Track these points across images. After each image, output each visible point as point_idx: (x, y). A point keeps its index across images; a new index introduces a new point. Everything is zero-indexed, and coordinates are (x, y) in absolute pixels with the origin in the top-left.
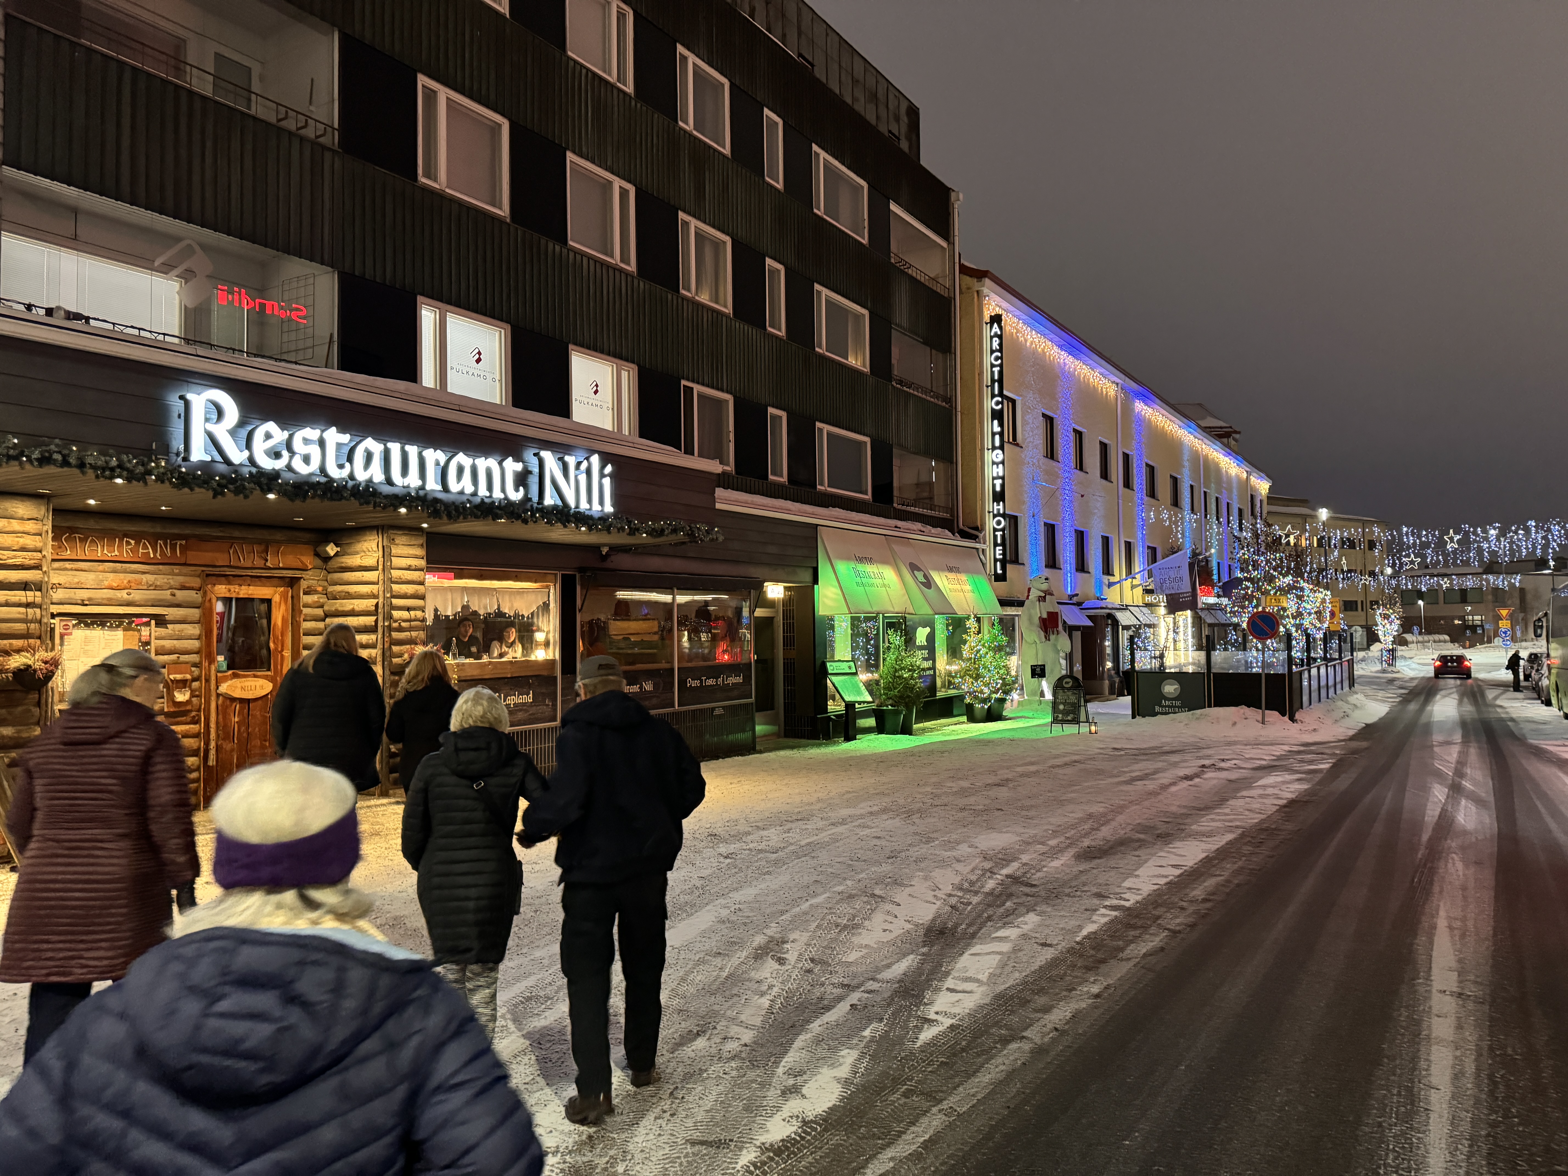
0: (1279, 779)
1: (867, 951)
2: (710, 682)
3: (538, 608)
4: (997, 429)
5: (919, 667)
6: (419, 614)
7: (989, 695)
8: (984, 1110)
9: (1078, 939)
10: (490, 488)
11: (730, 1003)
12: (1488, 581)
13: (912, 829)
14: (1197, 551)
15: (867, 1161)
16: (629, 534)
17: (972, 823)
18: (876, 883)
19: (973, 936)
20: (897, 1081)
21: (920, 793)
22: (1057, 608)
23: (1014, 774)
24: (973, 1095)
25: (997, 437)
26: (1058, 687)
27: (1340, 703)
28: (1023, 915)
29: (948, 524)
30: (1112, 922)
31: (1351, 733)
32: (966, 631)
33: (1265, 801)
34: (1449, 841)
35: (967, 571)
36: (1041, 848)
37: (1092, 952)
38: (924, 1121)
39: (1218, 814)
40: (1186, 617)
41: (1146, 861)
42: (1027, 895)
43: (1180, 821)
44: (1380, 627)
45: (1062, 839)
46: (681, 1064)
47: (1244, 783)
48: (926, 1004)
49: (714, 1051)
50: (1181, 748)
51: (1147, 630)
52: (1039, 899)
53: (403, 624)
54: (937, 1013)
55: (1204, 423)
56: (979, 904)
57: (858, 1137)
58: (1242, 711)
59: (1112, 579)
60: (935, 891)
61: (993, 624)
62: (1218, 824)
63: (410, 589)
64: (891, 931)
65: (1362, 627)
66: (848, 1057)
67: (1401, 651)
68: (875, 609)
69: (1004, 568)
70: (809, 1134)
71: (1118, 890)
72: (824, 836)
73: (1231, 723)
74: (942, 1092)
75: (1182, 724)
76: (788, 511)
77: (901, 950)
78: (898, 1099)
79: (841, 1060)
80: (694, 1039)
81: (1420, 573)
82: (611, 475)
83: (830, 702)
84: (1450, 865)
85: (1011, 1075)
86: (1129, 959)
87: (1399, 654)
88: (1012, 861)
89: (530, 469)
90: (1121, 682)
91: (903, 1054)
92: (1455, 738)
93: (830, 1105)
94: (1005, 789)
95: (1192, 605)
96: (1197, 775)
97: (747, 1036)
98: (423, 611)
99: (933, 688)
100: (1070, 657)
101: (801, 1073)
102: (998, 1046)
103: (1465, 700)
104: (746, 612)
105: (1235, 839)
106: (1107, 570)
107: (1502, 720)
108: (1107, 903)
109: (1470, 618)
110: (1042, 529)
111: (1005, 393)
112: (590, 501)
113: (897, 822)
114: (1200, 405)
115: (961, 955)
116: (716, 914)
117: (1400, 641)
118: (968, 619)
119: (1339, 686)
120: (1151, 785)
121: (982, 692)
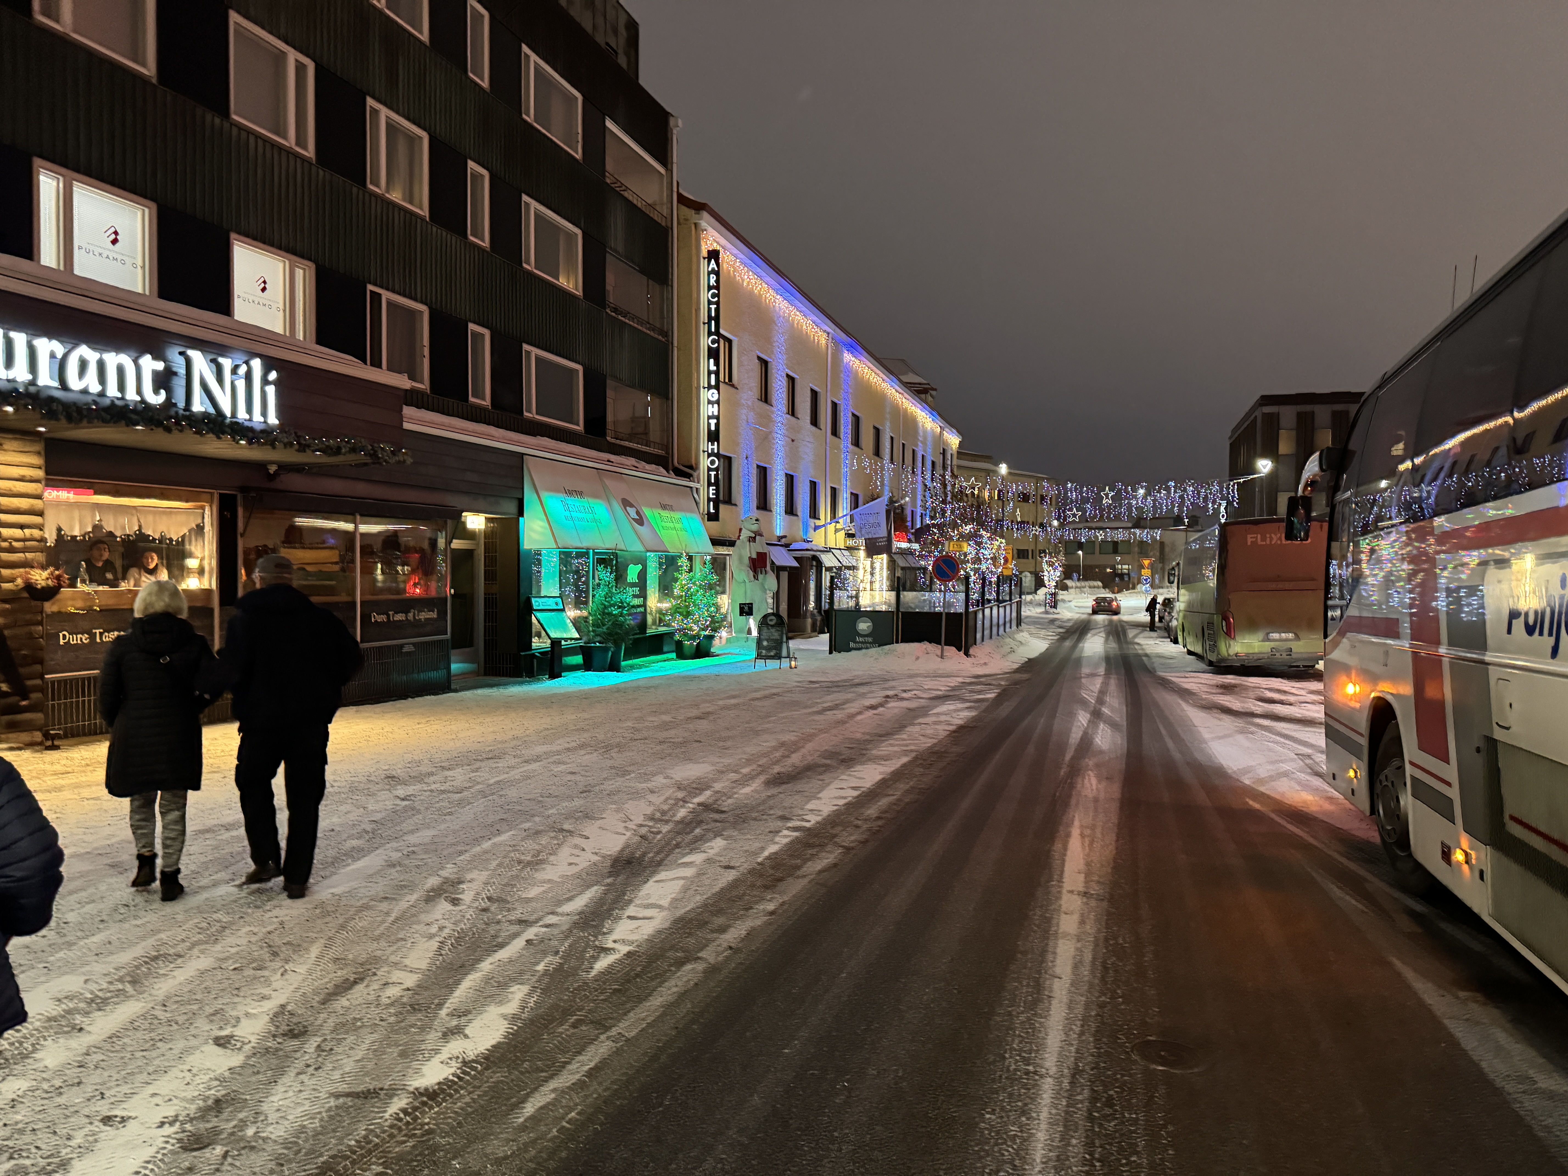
0: (952, 707)
1: (549, 886)
2: (400, 617)
3: (190, 531)
4: (713, 368)
5: (628, 604)
6: (36, 533)
7: (699, 631)
8: (653, 1033)
9: (760, 860)
10: (122, 387)
11: (395, 948)
12: (1135, 534)
13: (609, 763)
14: (894, 499)
15: (528, 1095)
16: (298, 451)
17: (670, 755)
18: (566, 818)
19: (660, 863)
20: (566, 1013)
21: (620, 728)
22: (765, 549)
23: (716, 707)
24: (643, 1020)
25: (713, 376)
26: (763, 623)
27: (1008, 640)
28: (710, 840)
29: (663, 461)
30: (792, 842)
31: (1016, 666)
32: (678, 569)
33: (936, 727)
34: (1087, 760)
35: (681, 510)
36: (733, 776)
37: (771, 872)
38: (591, 1049)
39: (897, 739)
40: (882, 560)
41: (829, 784)
42: (716, 821)
43: (862, 747)
44: (1046, 573)
45: (754, 767)
46: (333, 1015)
47: (923, 711)
48: (605, 934)
49: (371, 998)
50: (868, 680)
51: (847, 571)
52: (728, 824)
53: (15, 544)
54: (615, 941)
55: (905, 379)
56: (669, 832)
57: (519, 1071)
58: (925, 646)
59: (819, 523)
60: (625, 822)
61: (705, 563)
62: (896, 749)
63: (23, 503)
64: (576, 864)
65: (1031, 573)
66: (518, 993)
67: (1062, 595)
68: (585, 544)
69: (716, 508)
70: (468, 1074)
71: (801, 813)
72: (515, 774)
73: (914, 658)
74: (612, 1019)
75: (872, 659)
76: (491, 437)
77: (585, 881)
78: (567, 1030)
79: (510, 996)
80: (350, 988)
81: (1080, 526)
82: (276, 383)
83: (535, 640)
84: (1086, 781)
85: (683, 996)
86: (805, 876)
87: (1060, 597)
88: (706, 790)
89: (174, 369)
90: (822, 620)
91: (576, 985)
92: (1100, 670)
93: (494, 1042)
94: (704, 722)
95: (887, 549)
96: (881, 705)
97: (411, 980)
98: (41, 530)
99: (643, 626)
100: (777, 596)
101: (466, 1013)
102: (673, 969)
103: (1111, 637)
104: (441, 542)
105: (910, 762)
106: (814, 513)
107: (1138, 656)
108: (790, 824)
109: (1120, 567)
110: (754, 471)
111: (722, 331)
112: (249, 409)
113: (595, 757)
114: (903, 360)
115: (646, 882)
116: (385, 857)
117: (1062, 586)
118: (680, 557)
119: (1008, 625)
120: (839, 715)
121: (691, 629)
